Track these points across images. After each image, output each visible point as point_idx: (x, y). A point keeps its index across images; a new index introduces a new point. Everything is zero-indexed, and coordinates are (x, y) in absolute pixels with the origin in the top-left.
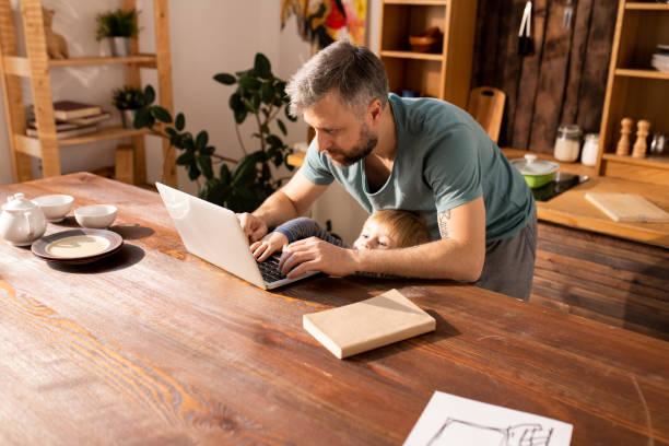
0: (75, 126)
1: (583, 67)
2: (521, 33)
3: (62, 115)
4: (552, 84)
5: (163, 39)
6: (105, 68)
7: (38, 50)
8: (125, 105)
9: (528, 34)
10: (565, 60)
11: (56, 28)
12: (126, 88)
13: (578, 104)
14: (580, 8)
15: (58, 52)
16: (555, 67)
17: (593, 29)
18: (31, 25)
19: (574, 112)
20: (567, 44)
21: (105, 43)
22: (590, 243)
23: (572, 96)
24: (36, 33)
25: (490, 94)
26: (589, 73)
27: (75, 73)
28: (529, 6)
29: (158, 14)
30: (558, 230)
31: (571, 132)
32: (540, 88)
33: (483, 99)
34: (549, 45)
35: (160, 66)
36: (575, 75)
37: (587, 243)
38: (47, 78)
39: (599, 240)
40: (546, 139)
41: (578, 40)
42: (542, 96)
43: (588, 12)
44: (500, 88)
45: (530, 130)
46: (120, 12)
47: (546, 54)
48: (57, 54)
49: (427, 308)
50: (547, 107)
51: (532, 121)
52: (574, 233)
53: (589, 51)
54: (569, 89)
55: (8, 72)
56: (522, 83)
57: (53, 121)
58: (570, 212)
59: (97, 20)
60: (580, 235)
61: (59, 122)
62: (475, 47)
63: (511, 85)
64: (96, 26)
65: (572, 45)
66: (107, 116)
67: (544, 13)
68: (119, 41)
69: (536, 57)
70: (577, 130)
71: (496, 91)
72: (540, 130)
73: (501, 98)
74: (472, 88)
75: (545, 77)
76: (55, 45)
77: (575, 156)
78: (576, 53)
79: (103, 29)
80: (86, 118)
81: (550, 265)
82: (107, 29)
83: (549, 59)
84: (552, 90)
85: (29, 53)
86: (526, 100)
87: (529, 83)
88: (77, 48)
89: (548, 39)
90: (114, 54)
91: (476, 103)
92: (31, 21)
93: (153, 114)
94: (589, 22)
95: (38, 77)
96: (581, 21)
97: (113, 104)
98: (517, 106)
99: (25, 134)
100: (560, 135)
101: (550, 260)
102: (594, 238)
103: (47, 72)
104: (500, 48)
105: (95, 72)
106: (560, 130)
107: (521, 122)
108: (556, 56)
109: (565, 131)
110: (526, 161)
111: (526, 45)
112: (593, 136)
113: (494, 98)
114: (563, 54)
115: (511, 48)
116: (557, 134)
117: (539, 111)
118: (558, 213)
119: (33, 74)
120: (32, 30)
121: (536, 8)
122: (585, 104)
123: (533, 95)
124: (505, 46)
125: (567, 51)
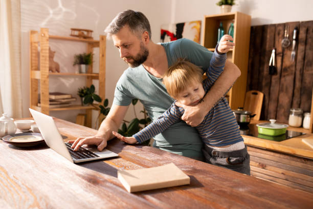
0: (59, 103)
1: (302, 80)
2: (270, 64)
3: (53, 97)
4: (287, 88)
5: (103, 66)
6: (77, 79)
7: (45, 67)
8: (83, 95)
9: (274, 64)
10: (293, 77)
11: (55, 59)
12: (84, 87)
13: (300, 98)
14: (299, 51)
15: (55, 69)
16: (288, 80)
17: (306, 61)
18: (43, 56)
19: (299, 102)
20: (294, 69)
21: (77, 67)
22: (304, 164)
23: (297, 94)
24: (46, 60)
25: (256, 94)
26: (305, 83)
27: (63, 80)
28: (274, 51)
29: (101, 55)
30: (286, 157)
31: (297, 111)
32: (281, 90)
33: (252, 96)
34: (284, 69)
35: (100, 78)
36: (298, 84)
37: (302, 164)
38: (48, 80)
39: (309, 162)
40: (285, 116)
41: (299, 67)
42: (282, 94)
43: (303, 53)
44: (261, 91)
45: (276, 111)
46: (84, 54)
47: (283, 74)
48: (54, 70)
49: (190, 175)
50: (285, 100)
51: (277, 107)
52: (295, 159)
53: (304, 71)
54: (295, 91)
55: (33, 78)
56: (272, 88)
57: (48, 99)
58: (292, 146)
59: (75, 57)
60: (299, 160)
61: (51, 101)
62: (248, 72)
63: (266, 89)
64: (73, 60)
65: (296, 69)
66: (74, 99)
67: (281, 55)
68: (83, 66)
69: (278, 75)
70: (300, 111)
71: (258, 92)
72: (282, 111)
73: (261, 96)
74: (247, 91)
75: (283, 85)
76: (54, 66)
77: (300, 124)
78: (298, 73)
79: (76, 61)
80: (64, 99)
81: (282, 176)
82: (78, 61)
83: (284, 76)
84: (287, 91)
85: (41, 68)
86: (274, 97)
87: (275, 88)
88: (65, 69)
89: (283, 67)
90: (80, 72)
91: (249, 98)
92: (44, 54)
93: (93, 97)
94: (304, 58)
95: (43, 79)
96: (300, 57)
97: (78, 94)
98: (270, 99)
99: (37, 105)
100: (291, 113)
101: (282, 173)
102: (307, 162)
103: (48, 77)
104: (260, 72)
105: (72, 80)
106: (291, 110)
107: (272, 107)
108: (288, 75)
109: (294, 111)
110: (270, 122)
111: (273, 70)
112: (308, 114)
113: (257, 96)
114: (292, 74)
115: (266, 71)
116: (290, 113)
117: (280, 102)
118: (286, 147)
119: (42, 77)
120: (44, 58)
121: (277, 53)
122: (304, 98)
123: (277, 94)
124: (263, 71)
125: (294, 72)
